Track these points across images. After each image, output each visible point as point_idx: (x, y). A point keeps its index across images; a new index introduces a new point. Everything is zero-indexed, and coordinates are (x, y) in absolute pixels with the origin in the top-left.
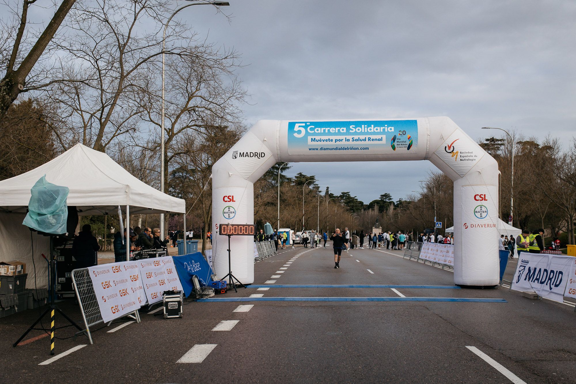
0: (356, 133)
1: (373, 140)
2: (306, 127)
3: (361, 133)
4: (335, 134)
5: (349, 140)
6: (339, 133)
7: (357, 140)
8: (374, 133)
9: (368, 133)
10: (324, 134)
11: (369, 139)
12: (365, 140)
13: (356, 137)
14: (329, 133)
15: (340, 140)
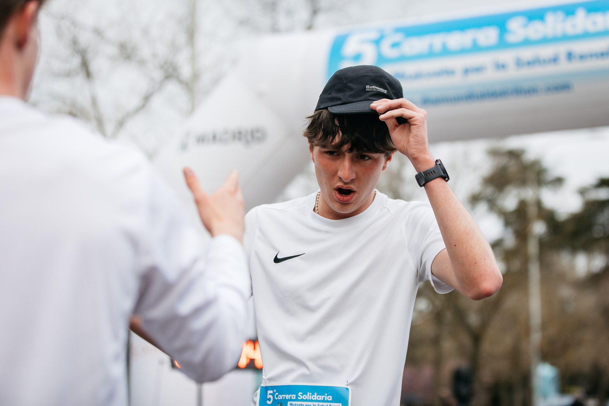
0: (527, 43)
1: (582, 57)
2: (377, 42)
3: (545, 41)
4: (463, 51)
5: (501, 66)
6: (476, 48)
7: (530, 63)
8: (586, 36)
9: (565, 38)
10: (431, 54)
11: (570, 56)
12: (555, 60)
13: (527, 54)
14: (446, 52)
15: (478, 69)
